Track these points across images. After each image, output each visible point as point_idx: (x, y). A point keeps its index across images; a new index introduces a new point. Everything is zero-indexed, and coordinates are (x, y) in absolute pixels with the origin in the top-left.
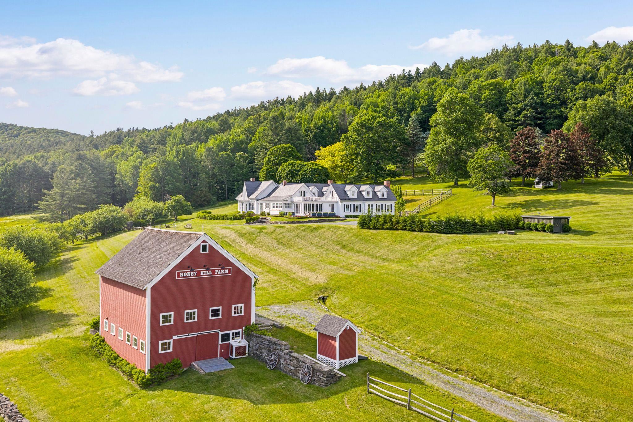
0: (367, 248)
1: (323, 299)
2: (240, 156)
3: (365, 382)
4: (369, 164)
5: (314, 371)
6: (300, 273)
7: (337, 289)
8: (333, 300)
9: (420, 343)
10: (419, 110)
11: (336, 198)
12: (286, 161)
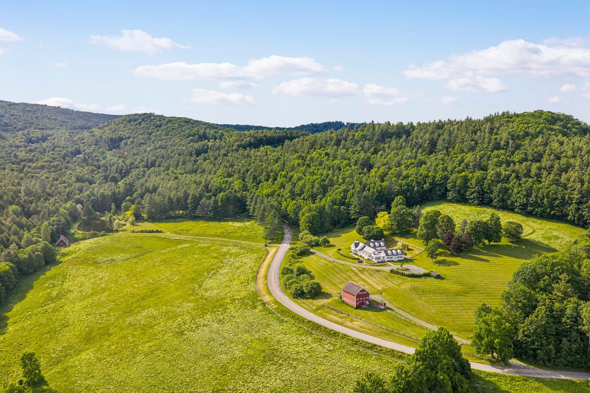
0: (391, 279)
1: (381, 294)
2: (343, 208)
3: (386, 310)
4: (399, 227)
5: (380, 308)
6: (376, 286)
7: (384, 291)
8: (383, 294)
9: (396, 304)
10: (428, 185)
11: (385, 255)
12: (366, 225)
